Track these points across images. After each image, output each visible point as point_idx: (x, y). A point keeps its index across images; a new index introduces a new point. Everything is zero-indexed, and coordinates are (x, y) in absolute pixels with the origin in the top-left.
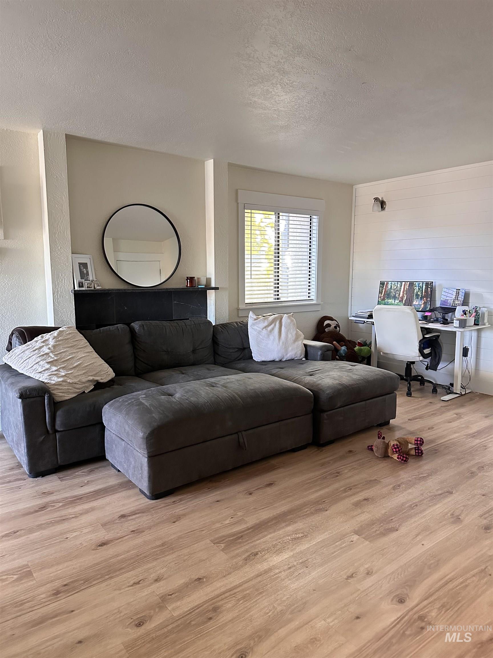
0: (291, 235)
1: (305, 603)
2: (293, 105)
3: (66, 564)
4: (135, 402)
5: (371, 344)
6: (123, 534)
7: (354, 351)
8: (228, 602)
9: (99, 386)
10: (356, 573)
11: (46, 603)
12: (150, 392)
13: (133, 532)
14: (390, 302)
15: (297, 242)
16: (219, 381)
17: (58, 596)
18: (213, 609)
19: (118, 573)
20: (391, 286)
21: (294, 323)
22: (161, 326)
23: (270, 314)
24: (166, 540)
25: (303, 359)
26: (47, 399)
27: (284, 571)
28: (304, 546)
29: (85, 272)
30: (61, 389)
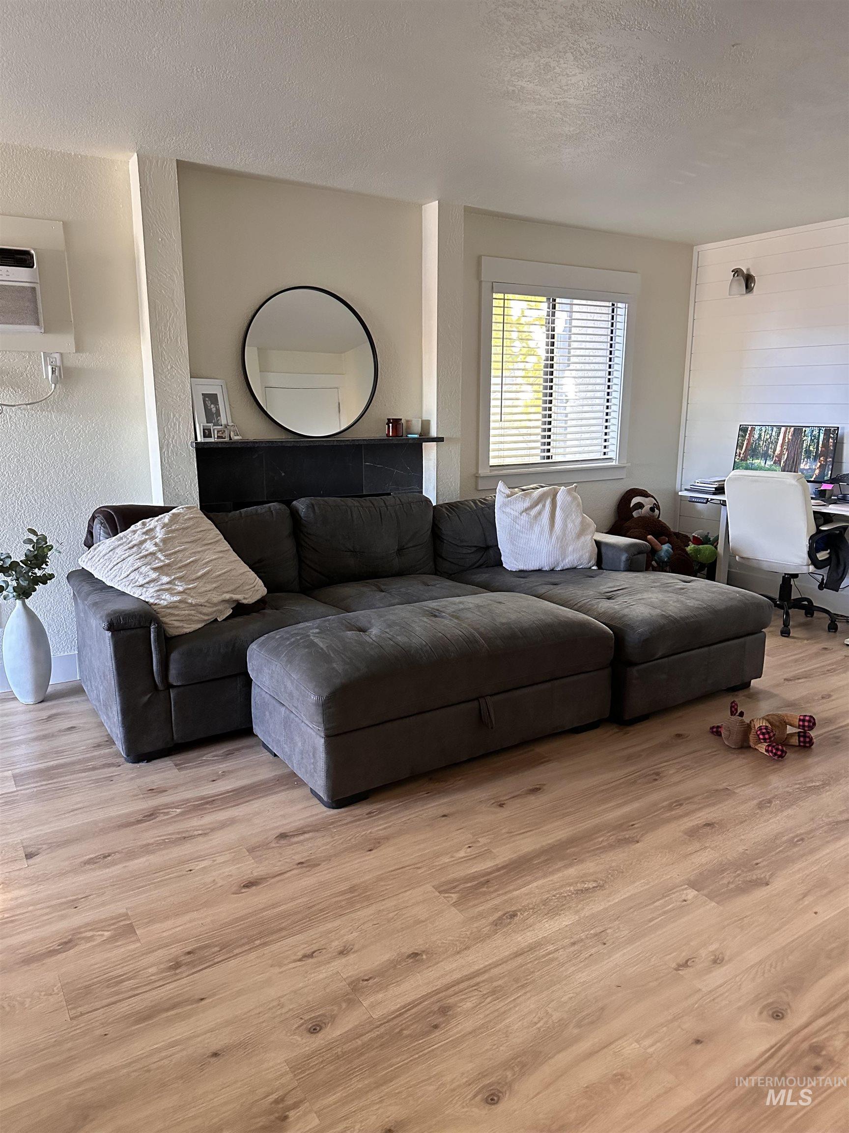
0: (576, 339)
1: (603, 1009)
2: (594, 93)
3: (187, 918)
4: (301, 641)
5: (717, 539)
6: (283, 868)
7: (686, 552)
8: (467, 998)
9: (240, 609)
10: (693, 960)
11: (156, 983)
12: (327, 624)
13: (299, 866)
14: (756, 464)
15: (587, 352)
16: (445, 607)
17: (177, 971)
18: (439, 1009)
19: (274, 937)
20: (760, 435)
21: (579, 502)
22: (344, 507)
23: (535, 485)
24: (356, 881)
25: (593, 568)
26: (155, 632)
27: (563, 948)
28: (596, 906)
29: (214, 410)
30: (178, 615)
